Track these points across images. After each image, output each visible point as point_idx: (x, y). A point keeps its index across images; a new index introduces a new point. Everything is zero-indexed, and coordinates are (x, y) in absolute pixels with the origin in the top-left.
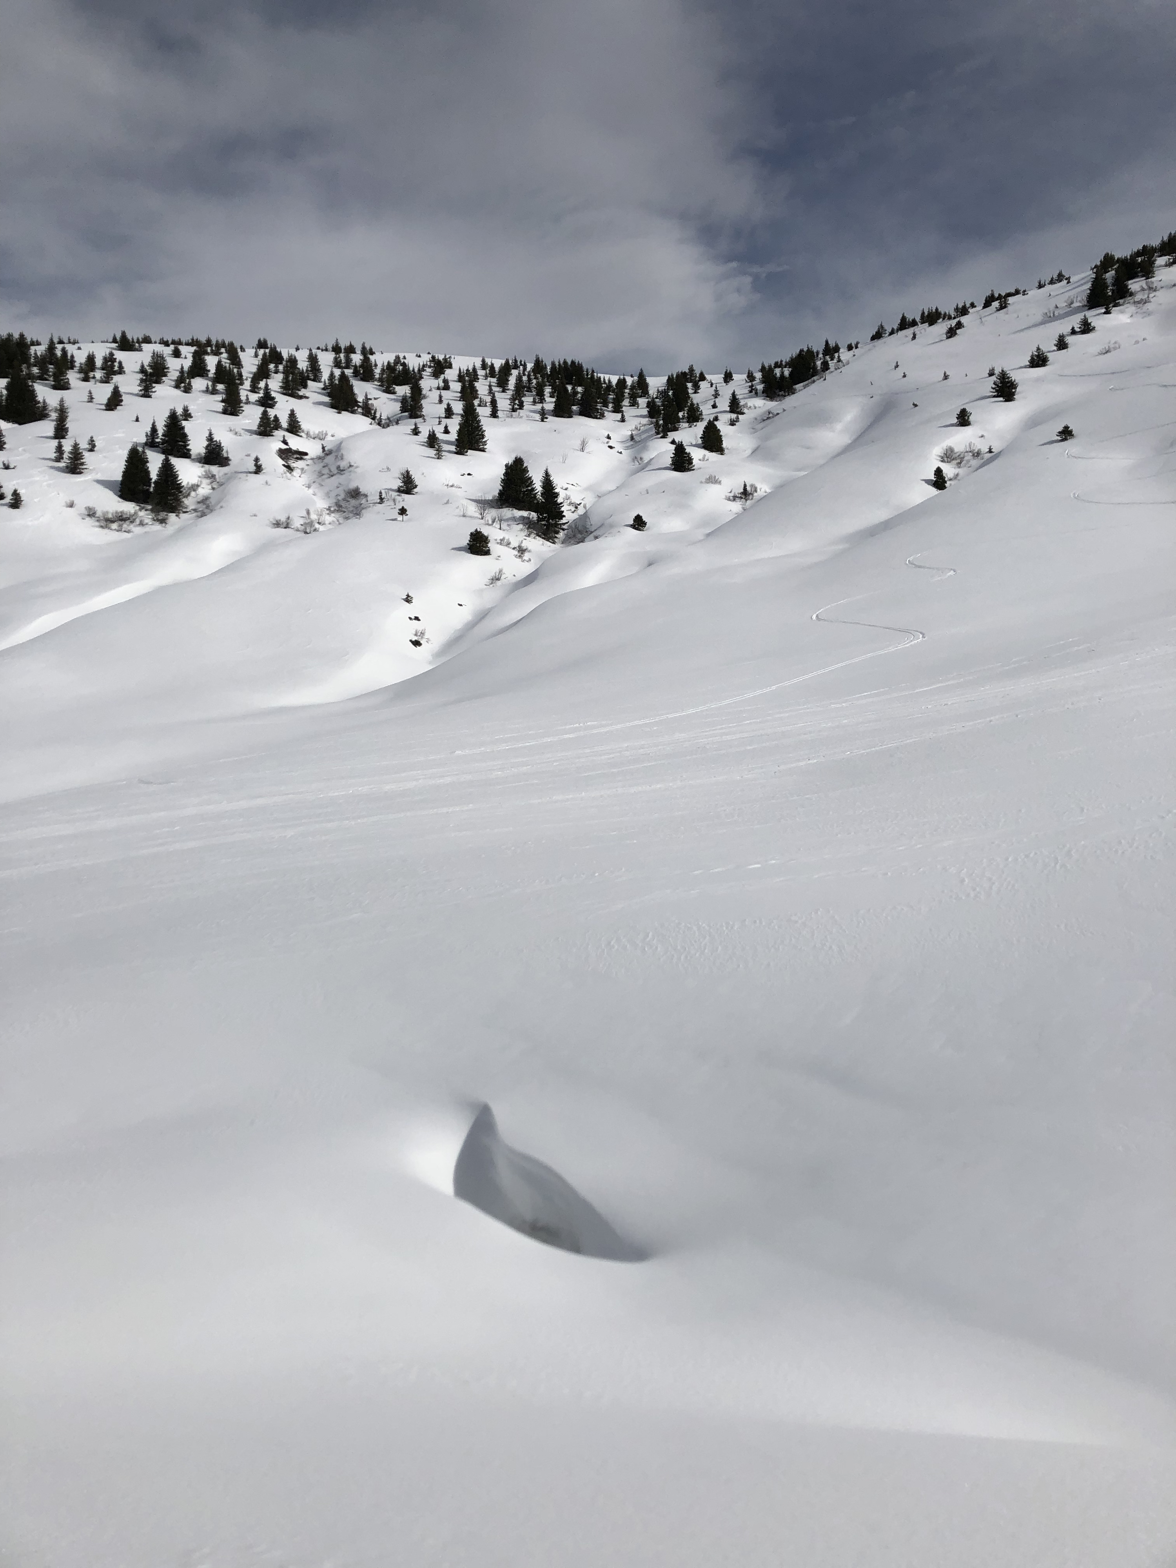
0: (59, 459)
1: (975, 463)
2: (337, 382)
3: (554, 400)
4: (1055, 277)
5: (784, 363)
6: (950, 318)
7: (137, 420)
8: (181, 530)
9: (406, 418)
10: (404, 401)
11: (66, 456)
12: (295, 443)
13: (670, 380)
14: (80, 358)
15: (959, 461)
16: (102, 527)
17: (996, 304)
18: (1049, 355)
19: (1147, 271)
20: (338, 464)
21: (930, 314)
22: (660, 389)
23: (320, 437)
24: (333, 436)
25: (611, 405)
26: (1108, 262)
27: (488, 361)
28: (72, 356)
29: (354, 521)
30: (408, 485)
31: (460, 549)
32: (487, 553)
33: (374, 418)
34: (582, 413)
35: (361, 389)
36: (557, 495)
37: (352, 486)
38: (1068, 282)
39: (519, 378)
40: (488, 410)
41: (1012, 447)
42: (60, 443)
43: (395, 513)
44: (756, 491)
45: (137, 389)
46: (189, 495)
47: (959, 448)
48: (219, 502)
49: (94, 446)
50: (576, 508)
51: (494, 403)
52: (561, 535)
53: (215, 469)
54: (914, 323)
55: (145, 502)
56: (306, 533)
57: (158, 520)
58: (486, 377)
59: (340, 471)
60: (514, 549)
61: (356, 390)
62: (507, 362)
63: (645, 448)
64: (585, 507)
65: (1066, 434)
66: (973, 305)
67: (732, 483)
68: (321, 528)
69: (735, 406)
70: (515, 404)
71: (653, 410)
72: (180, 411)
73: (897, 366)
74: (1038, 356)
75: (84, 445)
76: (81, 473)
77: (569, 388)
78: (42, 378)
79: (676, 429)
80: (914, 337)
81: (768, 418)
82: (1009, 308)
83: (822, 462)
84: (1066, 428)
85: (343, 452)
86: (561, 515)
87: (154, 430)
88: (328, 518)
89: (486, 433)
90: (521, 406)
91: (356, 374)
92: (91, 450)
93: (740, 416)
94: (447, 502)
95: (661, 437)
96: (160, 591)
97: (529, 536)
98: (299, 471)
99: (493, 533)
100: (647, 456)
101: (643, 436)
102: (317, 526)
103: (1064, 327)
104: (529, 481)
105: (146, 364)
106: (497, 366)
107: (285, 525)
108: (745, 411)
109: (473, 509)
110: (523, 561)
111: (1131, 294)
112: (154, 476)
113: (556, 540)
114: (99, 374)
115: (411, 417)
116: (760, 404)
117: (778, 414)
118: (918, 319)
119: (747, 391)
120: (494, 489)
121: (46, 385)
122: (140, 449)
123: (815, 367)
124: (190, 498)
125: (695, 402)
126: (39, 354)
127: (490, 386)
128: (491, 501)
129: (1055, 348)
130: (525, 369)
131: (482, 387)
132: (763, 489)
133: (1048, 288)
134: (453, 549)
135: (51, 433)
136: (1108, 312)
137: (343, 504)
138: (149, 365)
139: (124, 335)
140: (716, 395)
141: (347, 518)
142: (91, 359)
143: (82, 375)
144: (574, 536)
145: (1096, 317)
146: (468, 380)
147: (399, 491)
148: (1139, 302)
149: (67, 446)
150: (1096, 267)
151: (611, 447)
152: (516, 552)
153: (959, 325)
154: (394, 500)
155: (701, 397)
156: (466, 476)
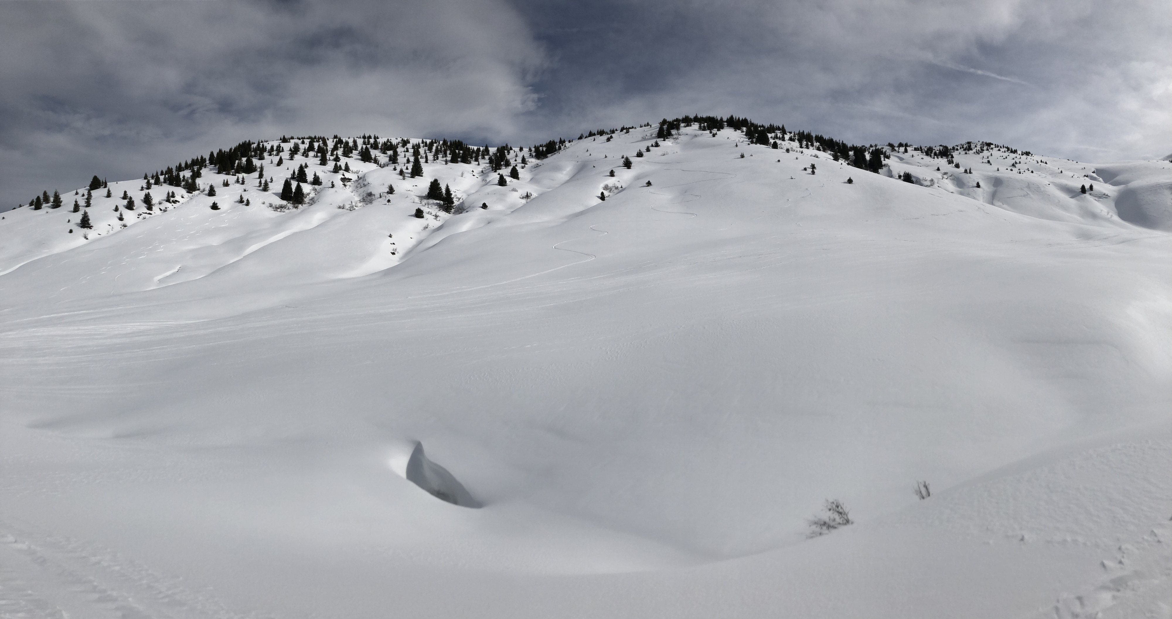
0: (260, 186)
1: (616, 191)
2: (364, 150)
3: (451, 156)
4: (646, 124)
5: (543, 145)
6: (608, 134)
7: (288, 169)
8: (303, 211)
9: (391, 164)
10: (390, 157)
11: (262, 185)
12: (347, 175)
13: (498, 149)
14: (269, 147)
15: (610, 190)
16: (274, 210)
17: (625, 131)
18: (643, 153)
19: (678, 128)
20: (364, 183)
21: (600, 131)
22: (494, 152)
23: (357, 172)
24: (362, 172)
25: (474, 158)
26: (664, 122)
27: (425, 140)
28: (266, 147)
29: (369, 205)
30: (391, 190)
31: (412, 216)
32: (423, 217)
33: (378, 164)
34: (462, 161)
35: (374, 153)
36: (451, 194)
37: (369, 191)
38: (651, 127)
39: (437, 147)
40: (424, 160)
41: (629, 187)
42: (260, 180)
43: (386, 202)
44: (531, 195)
45: (288, 157)
46: (306, 197)
47: (610, 185)
48: (318, 199)
49: (272, 180)
50: (459, 199)
51: (426, 157)
52: (453, 210)
53: (316, 187)
54: (594, 135)
55: (291, 201)
56: (351, 210)
57: (295, 207)
58: (424, 147)
59: (365, 185)
60: (433, 216)
61: (371, 153)
62: (432, 141)
63: (488, 176)
64: (463, 199)
65: (649, 184)
66: (616, 130)
67: (522, 192)
68: (356, 208)
69: (524, 161)
70: (435, 158)
71: (491, 161)
72: (304, 165)
73: (588, 151)
74: (640, 153)
75: (269, 180)
76: (267, 191)
77: (457, 151)
78: (255, 156)
79: (500, 169)
80: (594, 140)
81: (537, 167)
82: (630, 133)
83: (557, 186)
84: (649, 181)
85: (366, 178)
86: (453, 203)
87: (294, 172)
88: (359, 205)
89: (423, 169)
90: (437, 158)
91: (372, 147)
92: (271, 182)
93: (526, 165)
94: (407, 197)
95: (494, 172)
96: (295, 234)
97: (440, 211)
98: (349, 186)
99: (425, 209)
100: (488, 179)
101: (487, 171)
102: (355, 207)
103: (649, 143)
104: (440, 189)
105: (292, 147)
106: (428, 143)
107: (342, 207)
108: (528, 163)
109: (417, 200)
110: (437, 221)
111: (672, 135)
112: (294, 190)
113: (451, 212)
114: (275, 153)
115: (393, 163)
116: (533, 161)
117: (541, 165)
118: (596, 133)
119: (529, 155)
120: (426, 192)
121: (256, 159)
122: (289, 180)
123: (555, 148)
124: (307, 198)
125: (508, 158)
126: (254, 147)
127: (425, 150)
128: (425, 196)
129: (646, 151)
130: (439, 144)
131: (422, 151)
132: (534, 195)
133: (644, 128)
134: (409, 216)
135: (258, 177)
136: (664, 140)
137: (365, 198)
138: (293, 148)
139: (284, 137)
140: (516, 156)
141: (367, 204)
142: (272, 147)
143: (269, 154)
144: (458, 211)
145: (660, 141)
146: (416, 148)
147: (388, 193)
148: (675, 138)
149: (263, 181)
150: (660, 123)
151: (474, 175)
152: (434, 217)
153: (611, 137)
154: (386, 197)
155: (510, 156)
156: (415, 186)
